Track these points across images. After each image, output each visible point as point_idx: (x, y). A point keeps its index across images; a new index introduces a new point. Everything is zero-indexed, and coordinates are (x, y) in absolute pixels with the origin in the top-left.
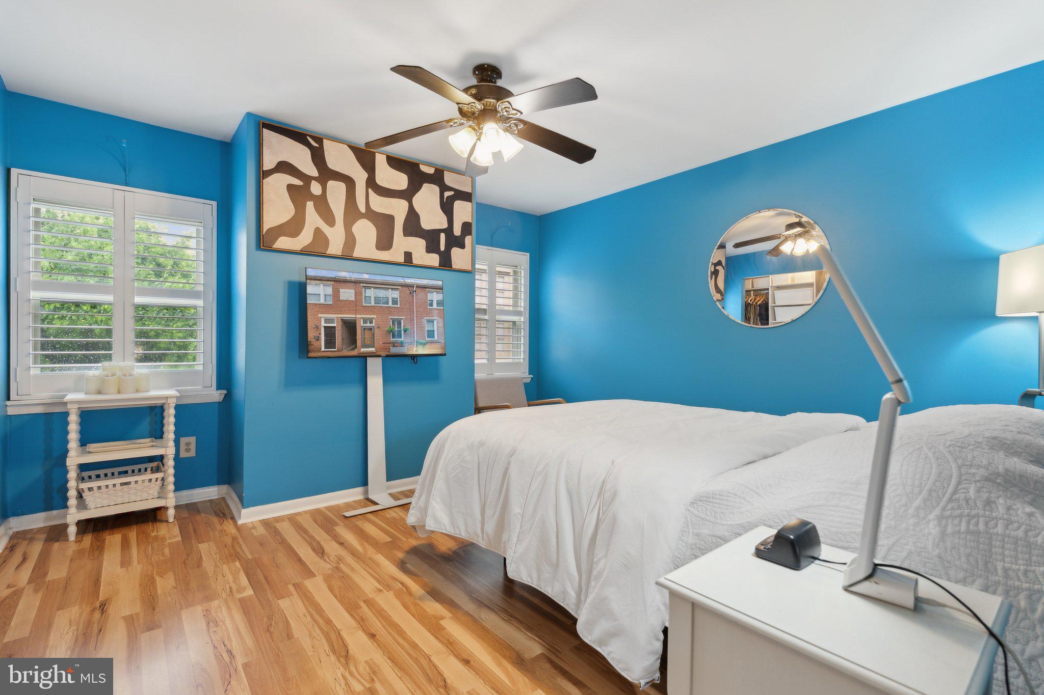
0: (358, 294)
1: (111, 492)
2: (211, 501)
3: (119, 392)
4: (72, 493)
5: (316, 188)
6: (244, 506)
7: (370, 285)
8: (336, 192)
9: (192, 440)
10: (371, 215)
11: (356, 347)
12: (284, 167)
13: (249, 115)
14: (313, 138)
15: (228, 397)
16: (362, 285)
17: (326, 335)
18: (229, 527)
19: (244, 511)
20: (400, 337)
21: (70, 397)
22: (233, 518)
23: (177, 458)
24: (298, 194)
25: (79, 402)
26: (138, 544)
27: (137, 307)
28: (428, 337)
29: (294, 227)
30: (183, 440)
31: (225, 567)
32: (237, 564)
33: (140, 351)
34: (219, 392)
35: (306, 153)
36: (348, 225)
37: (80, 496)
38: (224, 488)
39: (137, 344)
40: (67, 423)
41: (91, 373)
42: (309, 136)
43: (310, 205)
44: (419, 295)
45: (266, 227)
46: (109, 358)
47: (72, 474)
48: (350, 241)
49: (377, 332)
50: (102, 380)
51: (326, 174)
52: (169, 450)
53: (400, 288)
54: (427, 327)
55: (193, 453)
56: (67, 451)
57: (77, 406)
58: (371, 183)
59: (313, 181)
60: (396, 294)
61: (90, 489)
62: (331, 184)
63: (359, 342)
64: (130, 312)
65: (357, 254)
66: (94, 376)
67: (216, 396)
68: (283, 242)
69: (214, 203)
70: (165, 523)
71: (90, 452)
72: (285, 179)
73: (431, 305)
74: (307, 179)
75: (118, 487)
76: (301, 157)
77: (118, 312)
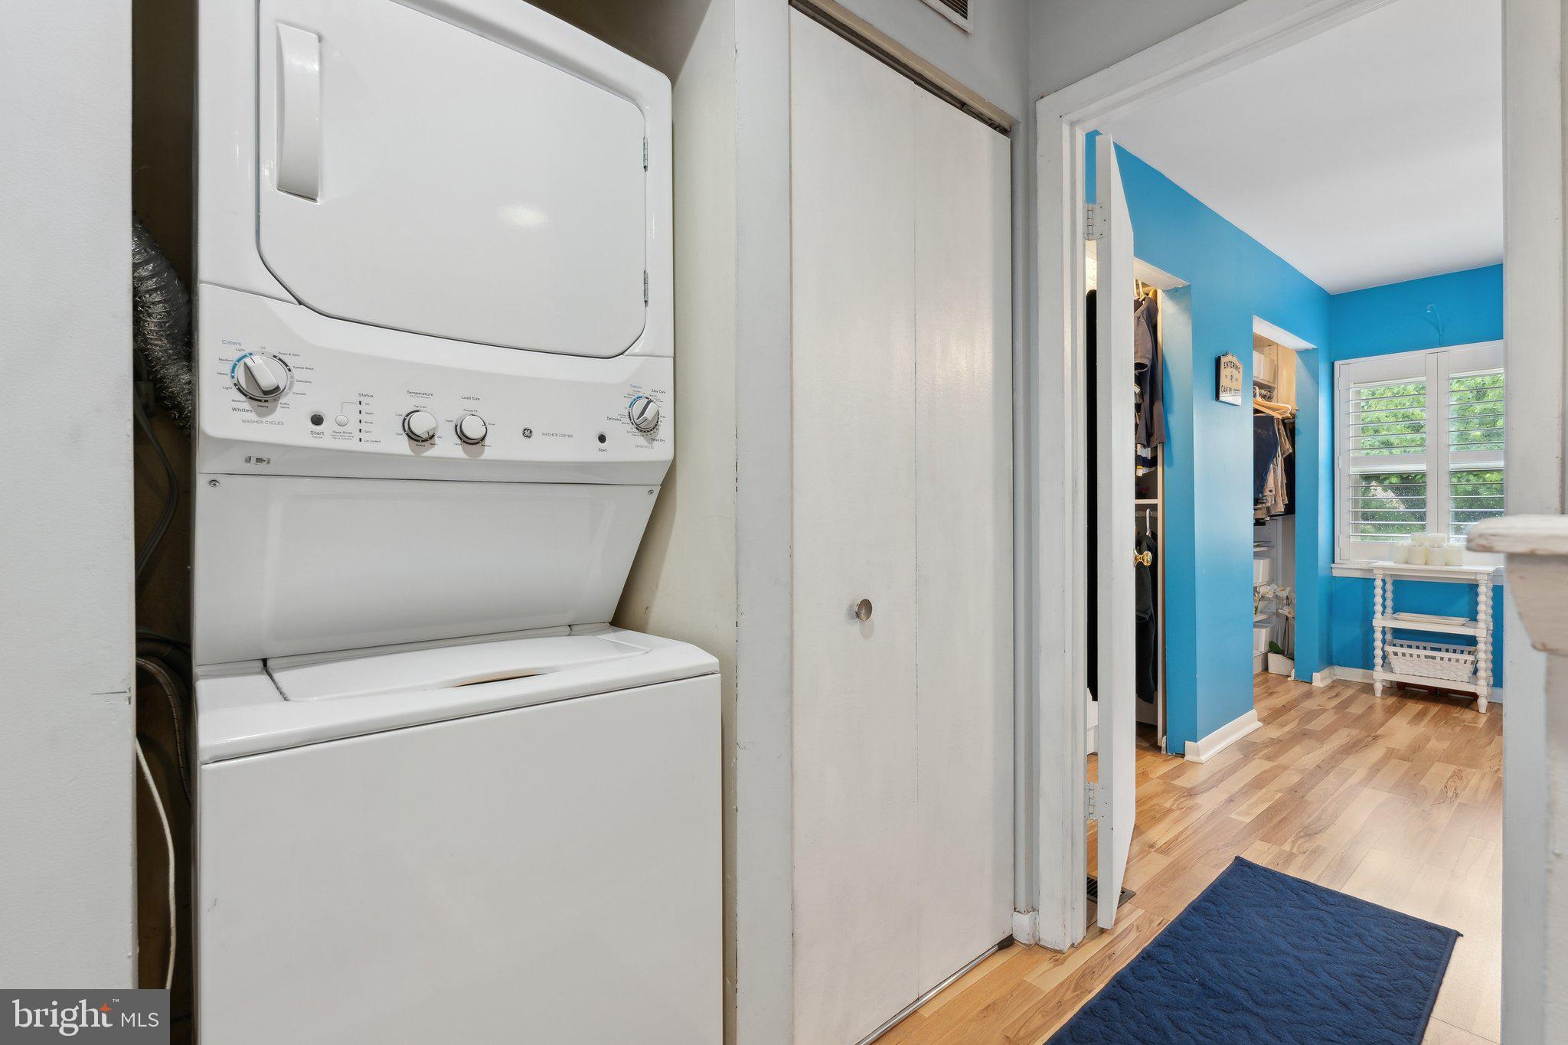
3: (1426, 564)
4: (1378, 653)
21: (1375, 563)
25: (1383, 569)
27: (1455, 473)
37: (1384, 657)
40: (1373, 587)
41: (1401, 542)
46: (1423, 528)
47: (1378, 635)
50: (1410, 550)
56: (1373, 612)
57: (1382, 572)
61: (1396, 654)
64: (1445, 480)
66: (1406, 545)
70: (1475, 712)
75: (1423, 657)
77: (1431, 482)
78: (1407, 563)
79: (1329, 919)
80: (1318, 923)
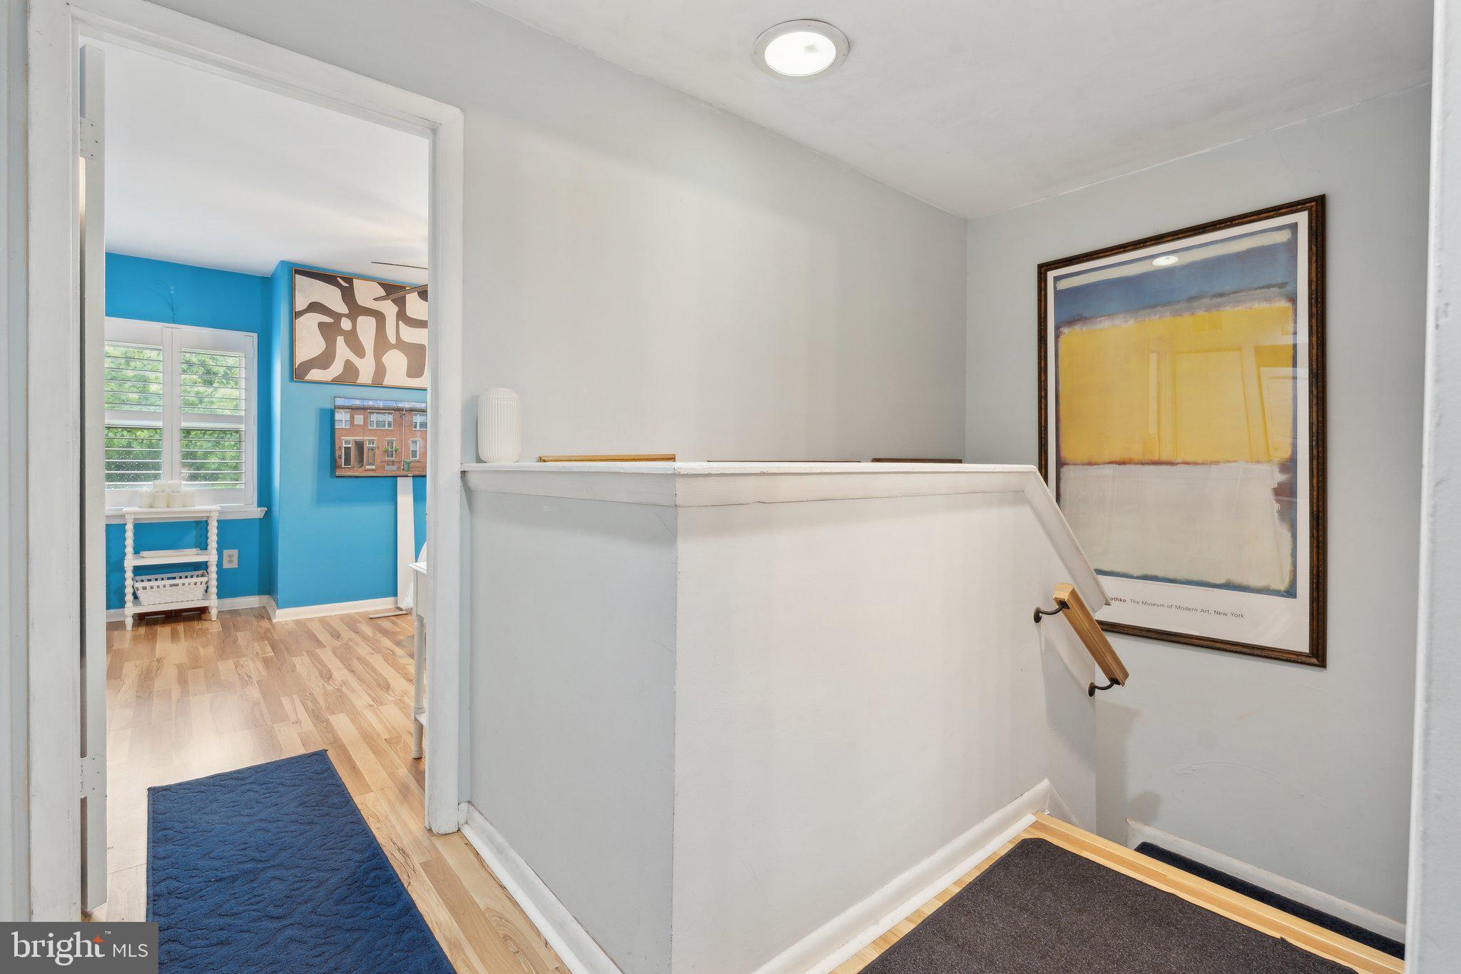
0: (365, 419)
1: (162, 591)
2: (252, 609)
3: (168, 507)
4: (129, 590)
5: (346, 324)
6: (279, 607)
7: (374, 411)
8: (366, 327)
9: (235, 552)
10: (401, 345)
11: (363, 465)
12: (315, 307)
13: (283, 263)
14: (344, 279)
15: (268, 514)
16: (369, 411)
17: (345, 455)
18: (265, 624)
19: (279, 612)
20: (392, 457)
21: (125, 509)
22: (270, 619)
23: (220, 564)
24: (329, 331)
25: (135, 513)
26: (185, 637)
27: (184, 430)
28: (412, 457)
29: (324, 360)
30: (226, 552)
31: (256, 644)
32: (266, 642)
33: (186, 472)
34: (260, 509)
35: (336, 293)
36: (378, 356)
37: (135, 597)
38: (265, 598)
39: (184, 465)
40: (125, 531)
41: (143, 489)
42: (340, 277)
43: (340, 340)
44: (407, 418)
45: (298, 362)
46: (156, 477)
47: (129, 574)
48: (380, 371)
49: (377, 451)
50: (153, 496)
51: (356, 310)
52: (211, 557)
53: (393, 412)
54: (412, 448)
55: (235, 565)
56: (125, 554)
57: (132, 518)
58: (402, 315)
59: (343, 318)
60: (389, 418)
61: (144, 588)
62: (362, 320)
63: (365, 462)
64: (177, 435)
65: (386, 383)
66: (146, 492)
67: (258, 512)
68: (315, 374)
69: (255, 335)
70: (209, 622)
71: (143, 557)
72: (317, 317)
73: (415, 427)
74: (337, 317)
75: (168, 586)
76: (331, 297)
77: (166, 436)
78: (152, 507)
79: (255, 787)
80: (251, 793)
